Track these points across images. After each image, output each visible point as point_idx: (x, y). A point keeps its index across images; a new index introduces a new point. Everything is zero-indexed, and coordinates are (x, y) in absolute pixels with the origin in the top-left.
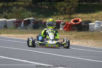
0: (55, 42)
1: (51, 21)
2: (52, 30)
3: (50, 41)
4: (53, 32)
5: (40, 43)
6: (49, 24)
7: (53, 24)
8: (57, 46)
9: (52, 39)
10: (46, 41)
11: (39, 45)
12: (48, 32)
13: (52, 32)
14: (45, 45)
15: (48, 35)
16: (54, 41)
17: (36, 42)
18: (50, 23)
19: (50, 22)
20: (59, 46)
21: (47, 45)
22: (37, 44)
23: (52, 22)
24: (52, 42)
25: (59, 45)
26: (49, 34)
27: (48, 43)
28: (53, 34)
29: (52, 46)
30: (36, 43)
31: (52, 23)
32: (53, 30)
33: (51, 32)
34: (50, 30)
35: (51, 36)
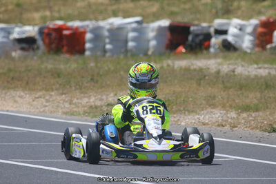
0: (167, 145)
1: (144, 71)
2: (153, 102)
3: (152, 141)
4: (157, 110)
6: (137, 80)
7: (150, 81)
8: (177, 156)
9: (155, 133)
10: (138, 143)
11: (115, 154)
12: (141, 111)
13: (153, 109)
14: (136, 156)
15: (142, 120)
16: (164, 141)
17: (102, 146)
18: (140, 78)
19: (143, 75)
20: (182, 157)
21: (141, 157)
22: (107, 152)
23: (149, 76)
24: (160, 144)
25: (180, 153)
26: (143, 116)
27: (144, 148)
28: (157, 116)
29: (160, 157)
30: (104, 150)
31: (147, 78)
32: (155, 105)
33: (151, 110)
34: (147, 105)
35: (153, 125)
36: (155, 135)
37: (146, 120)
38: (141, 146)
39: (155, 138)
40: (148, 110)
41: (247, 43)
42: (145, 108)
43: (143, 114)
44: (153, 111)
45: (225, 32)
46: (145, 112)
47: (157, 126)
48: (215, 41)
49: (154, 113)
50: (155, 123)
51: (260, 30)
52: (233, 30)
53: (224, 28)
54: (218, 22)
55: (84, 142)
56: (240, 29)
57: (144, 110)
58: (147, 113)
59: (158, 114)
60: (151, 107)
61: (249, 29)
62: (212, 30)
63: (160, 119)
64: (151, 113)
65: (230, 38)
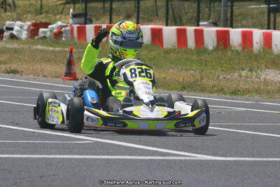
0: (161, 112)
1: (130, 28)
2: (142, 65)
3: (143, 107)
4: (147, 73)
5: (103, 118)
8: (171, 125)
9: (146, 98)
10: (128, 109)
11: (101, 122)
12: (129, 74)
13: (142, 72)
14: (125, 125)
15: (131, 84)
16: (157, 108)
17: (86, 112)
18: (127, 36)
21: (131, 125)
22: (93, 120)
24: (152, 111)
26: (131, 80)
27: (135, 115)
28: (147, 80)
29: (153, 126)
30: (88, 117)
32: (144, 67)
33: (140, 72)
34: (136, 67)
35: (144, 89)
36: (146, 100)
37: (134, 83)
38: (131, 113)
39: (147, 104)
40: (137, 73)
41: (24, 35)
42: (133, 71)
43: (132, 77)
44: (142, 74)
45: (12, 29)
46: (134, 75)
47: (147, 90)
48: (6, 34)
49: (144, 77)
50: (146, 87)
51: (32, 28)
52: (16, 28)
53: (12, 27)
54: (8, 23)
55: (64, 107)
56: (20, 28)
57: (132, 74)
58: (136, 76)
59: (148, 77)
60: (140, 70)
61: (26, 27)
62: (4, 28)
63: (151, 83)
64: (140, 76)
65: (14, 32)
